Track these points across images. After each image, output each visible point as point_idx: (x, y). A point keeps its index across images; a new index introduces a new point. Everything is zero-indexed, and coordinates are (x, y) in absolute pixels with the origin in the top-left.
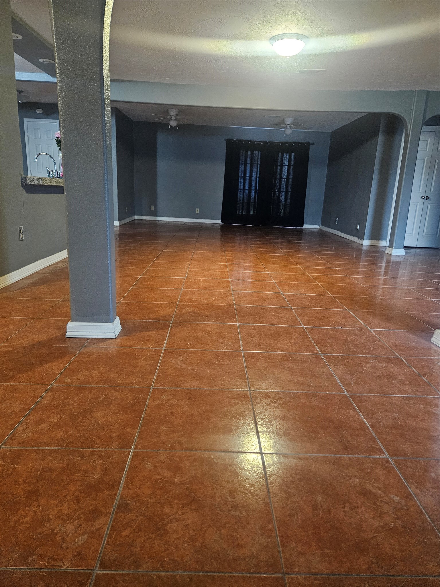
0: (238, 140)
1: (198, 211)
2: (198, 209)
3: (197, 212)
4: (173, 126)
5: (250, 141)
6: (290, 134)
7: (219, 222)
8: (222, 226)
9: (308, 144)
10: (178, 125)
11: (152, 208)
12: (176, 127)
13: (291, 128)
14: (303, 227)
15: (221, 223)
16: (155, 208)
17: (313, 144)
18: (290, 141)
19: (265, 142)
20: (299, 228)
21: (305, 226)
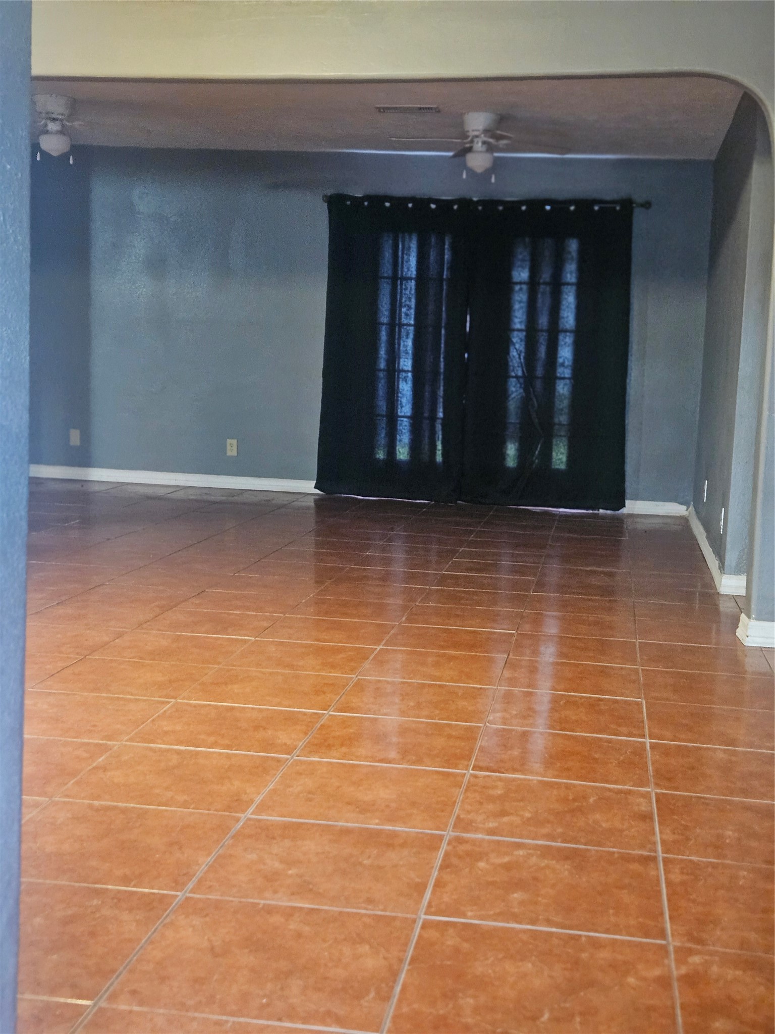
0: (368, 197)
1: (232, 448)
2: (234, 442)
3: (229, 453)
4: (55, 154)
5: (413, 199)
6: (488, 172)
7: (308, 486)
8: (320, 504)
9: (628, 204)
10: (76, 149)
11: (75, 437)
12: (64, 157)
13: (490, 148)
14: (624, 511)
15: (317, 491)
16: (86, 437)
17: (647, 205)
18: (560, 197)
19: (465, 203)
20: (609, 512)
21: (633, 507)
